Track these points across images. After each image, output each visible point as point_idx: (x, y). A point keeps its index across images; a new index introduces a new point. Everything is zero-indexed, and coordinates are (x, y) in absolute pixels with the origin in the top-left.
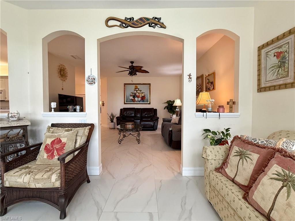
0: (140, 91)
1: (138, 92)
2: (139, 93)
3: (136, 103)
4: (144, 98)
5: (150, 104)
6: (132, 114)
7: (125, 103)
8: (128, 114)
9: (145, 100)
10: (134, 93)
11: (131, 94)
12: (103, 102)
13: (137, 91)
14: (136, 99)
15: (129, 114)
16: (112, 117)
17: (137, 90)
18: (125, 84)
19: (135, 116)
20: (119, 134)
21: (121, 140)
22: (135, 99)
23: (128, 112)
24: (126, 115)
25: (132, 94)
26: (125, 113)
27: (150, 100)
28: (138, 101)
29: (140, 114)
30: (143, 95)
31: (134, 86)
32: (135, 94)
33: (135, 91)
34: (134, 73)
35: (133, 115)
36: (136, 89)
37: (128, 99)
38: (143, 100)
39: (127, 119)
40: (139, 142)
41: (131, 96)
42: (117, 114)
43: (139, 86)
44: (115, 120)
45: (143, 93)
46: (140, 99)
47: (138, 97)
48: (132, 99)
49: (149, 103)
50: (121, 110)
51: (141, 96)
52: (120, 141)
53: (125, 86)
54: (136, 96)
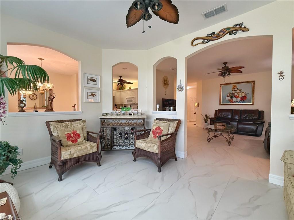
0: (240, 90)
1: (237, 91)
2: (238, 93)
3: (234, 104)
5: (253, 104)
6: (228, 115)
8: (223, 116)
9: (246, 101)
10: (231, 93)
11: (228, 94)
12: (198, 103)
14: (234, 99)
15: (225, 115)
16: (206, 118)
17: (236, 89)
18: (221, 85)
19: (232, 118)
20: (209, 133)
21: (211, 139)
22: (233, 100)
23: (223, 114)
24: (221, 116)
25: (230, 94)
26: (220, 115)
27: (253, 100)
28: (237, 102)
29: (238, 116)
30: (243, 95)
31: (232, 86)
32: (233, 94)
33: (234, 92)
34: (227, 74)
35: (230, 117)
36: (234, 88)
37: (224, 100)
38: (244, 100)
39: (222, 120)
40: (229, 144)
41: (228, 96)
42: (212, 115)
43: (238, 86)
44: (209, 121)
45: (243, 93)
46: (239, 99)
47: (237, 97)
48: (229, 100)
49: (252, 103)
50: (216, 111)
51: (240, 96)
52: (209, 140)
53: (221, 87)
54: (234, 97)
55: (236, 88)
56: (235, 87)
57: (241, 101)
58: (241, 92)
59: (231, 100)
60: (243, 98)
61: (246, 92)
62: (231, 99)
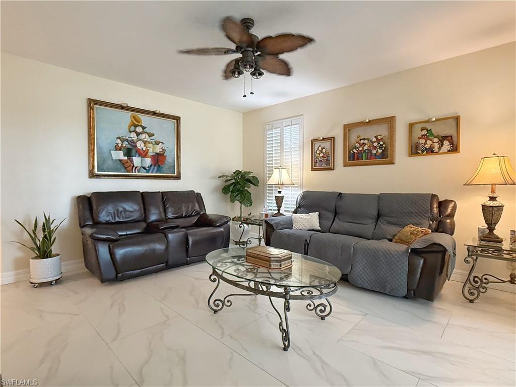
0: (151, 135)
1: (143, 136)
2: (145, 142)
3: (137, 174)
4: (160, 158)
5: (178, 177)
7: (92, 175)
8: (119, 217)
9: (165, 167)
10: (127, 140)
11: (119, 142)
13: (138, 134)
14: (137, 161)
15: (123, 214)
17: (139, 129)
18: (93, 102)
22: (132, 161)
23: (120, 209)
26: (110, 213)
27: (178, 165)
28: (144, 168)
29: (158, 210)
30: (158, 149)
32: (133, 143)
33: (134, 135)
35: (138, 216)
36: (136, 126)
37: (104, 161)
38: (159, 165)
41: (117, 148)
45: (157, 143)
46: (148, 162)
47: (143, 154)
48: (120, 160)
49: (176, 174)
50: (85, 200)
53: (91, 108)
54: (136, 152)
55: (141, 126)
56: (137, 123)
57: (152, 167)
58: (154, 143)
59: (127, 162)
60: (159, 159)
61: (163, 144)
62: (126, 158)
